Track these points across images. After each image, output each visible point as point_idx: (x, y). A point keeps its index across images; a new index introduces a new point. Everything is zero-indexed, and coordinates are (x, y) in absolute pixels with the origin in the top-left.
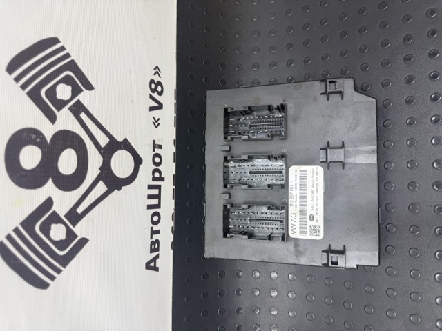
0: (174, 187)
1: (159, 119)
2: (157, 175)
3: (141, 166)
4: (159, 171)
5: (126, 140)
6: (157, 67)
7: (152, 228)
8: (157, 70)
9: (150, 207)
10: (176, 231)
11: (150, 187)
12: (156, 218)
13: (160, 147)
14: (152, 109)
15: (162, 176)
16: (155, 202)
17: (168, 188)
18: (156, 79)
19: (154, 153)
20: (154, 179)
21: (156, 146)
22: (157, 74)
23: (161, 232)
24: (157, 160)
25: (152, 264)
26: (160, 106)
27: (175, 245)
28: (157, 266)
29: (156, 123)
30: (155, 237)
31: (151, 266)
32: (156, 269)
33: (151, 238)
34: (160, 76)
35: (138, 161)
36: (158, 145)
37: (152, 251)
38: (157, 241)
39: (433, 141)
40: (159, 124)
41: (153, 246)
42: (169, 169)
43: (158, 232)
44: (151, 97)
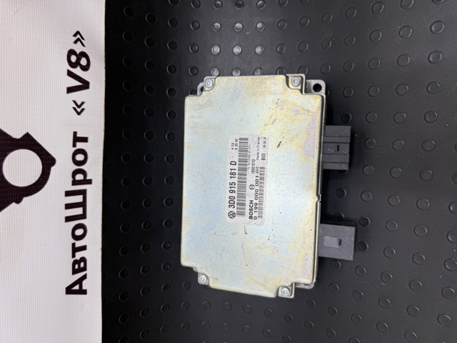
1: (83, 103)
2: (79, 177)
4: (84, 172)
7: (74, 245)
8: (78, 36)
9: (68, 219)
11: (68, 194)
12: (79, 232)
13: (85, 140)
14: (70, 90)
15: (88, 178)
19: (75, 149)
20: (75, 182)
22: (79, 43)
25: (77, 287)
26: (85, 85)
30: (79, 255)
33: (74, 256)
34: (83, 45)
37: (75, 272)
38: (83, 259)
40: (83, 110)
41: (77, 267)
43: (84, 248)
44: (70, 74)
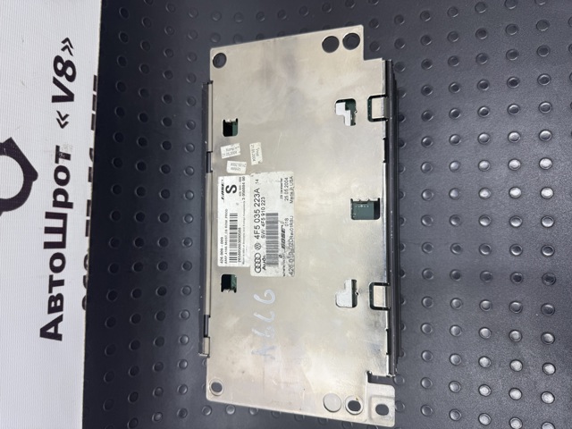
0: (89, 218)
3: (34, 183)
5: (10, 141)
6: (67, 40)
10: (90, 283)
16: (57, 238)
17: (78, 219)
18: (66, 56)
21: (59, 155)
23: (65, 282)
24: (62, 176)
27: (89, 303)
28: (59, 332)
29: (62, 121)
31: (50, 332)
32: (57, 337)
35: (30, 174)
36: (64, 154)
39: (423, 167)
42: (81, 190)
